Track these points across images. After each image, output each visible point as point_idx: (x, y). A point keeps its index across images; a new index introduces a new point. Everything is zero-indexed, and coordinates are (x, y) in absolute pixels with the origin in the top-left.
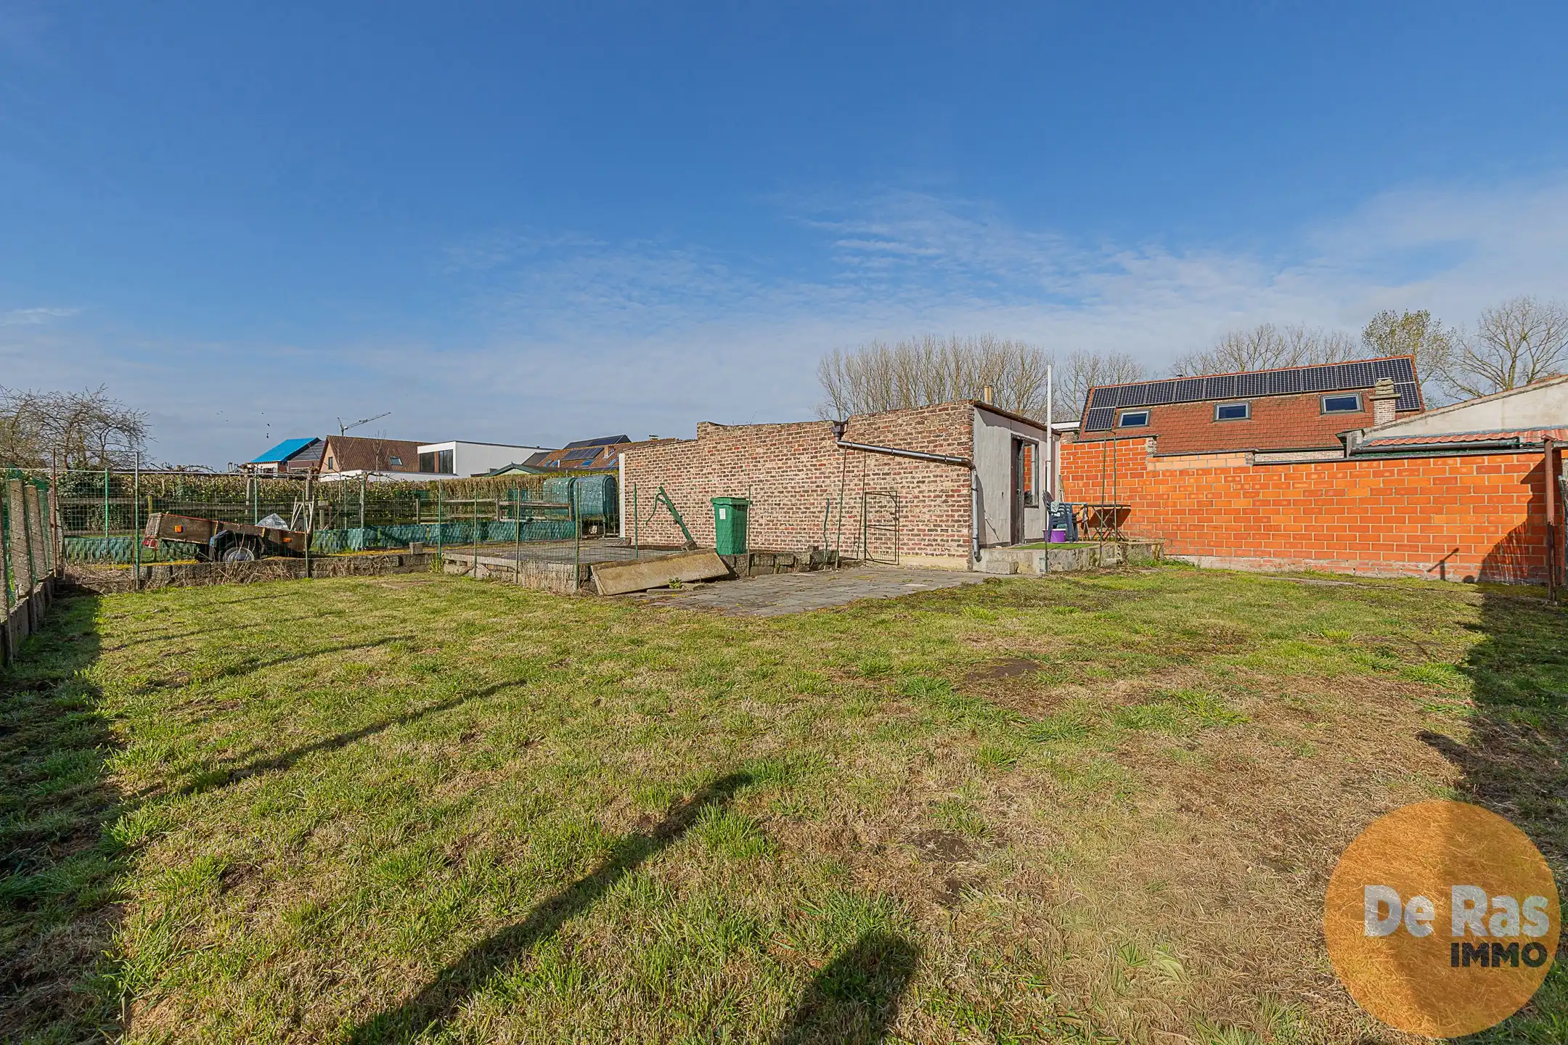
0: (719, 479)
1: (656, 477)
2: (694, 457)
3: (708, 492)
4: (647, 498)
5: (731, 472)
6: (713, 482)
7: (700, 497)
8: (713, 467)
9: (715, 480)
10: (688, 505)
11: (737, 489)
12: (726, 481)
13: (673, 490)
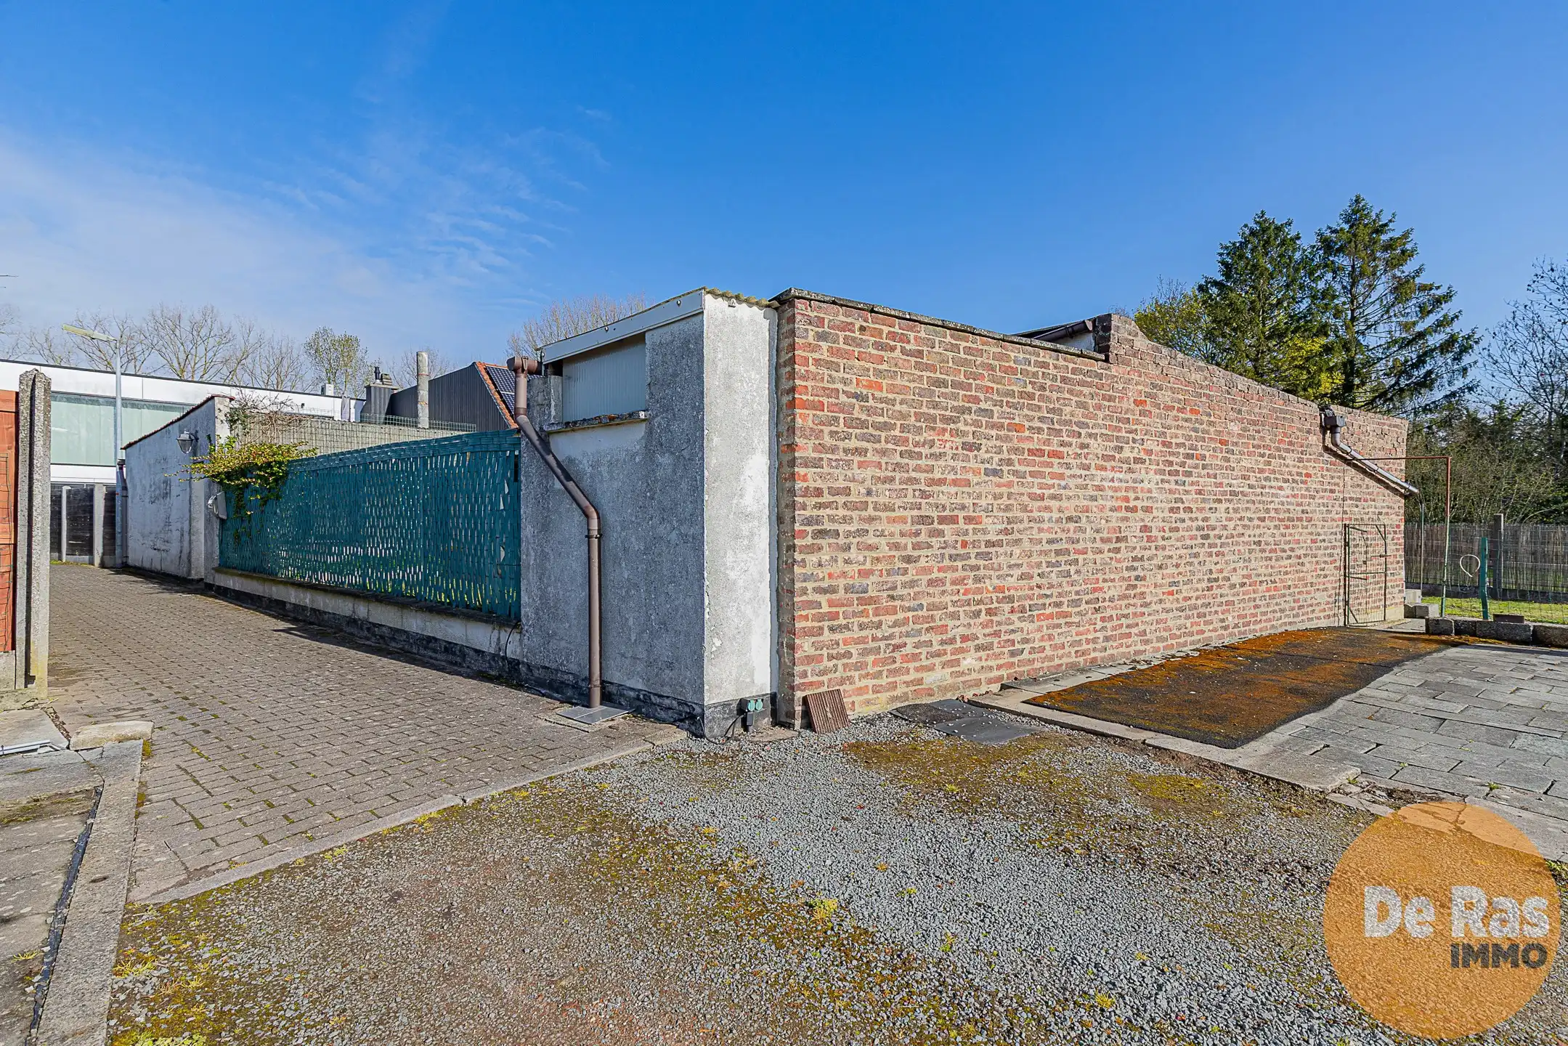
0: (1159, 477)
1: (968, 447)
2: (1099, 407)
3: (1134, 510)
4: (924, 520)
5: (1183, 464)
6: (1146, 485)
7: (1114, 524)
8: (1148, 445)
9: (1149, 478)
10: (1080, 546)
11: (1193, 506)
12: (1173, 486)
13: (1033, 497)
